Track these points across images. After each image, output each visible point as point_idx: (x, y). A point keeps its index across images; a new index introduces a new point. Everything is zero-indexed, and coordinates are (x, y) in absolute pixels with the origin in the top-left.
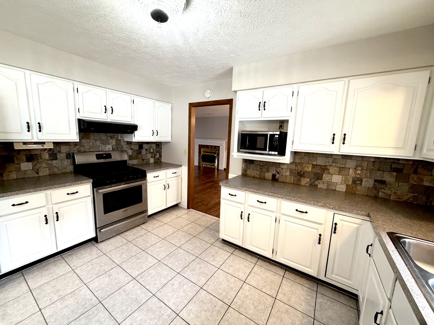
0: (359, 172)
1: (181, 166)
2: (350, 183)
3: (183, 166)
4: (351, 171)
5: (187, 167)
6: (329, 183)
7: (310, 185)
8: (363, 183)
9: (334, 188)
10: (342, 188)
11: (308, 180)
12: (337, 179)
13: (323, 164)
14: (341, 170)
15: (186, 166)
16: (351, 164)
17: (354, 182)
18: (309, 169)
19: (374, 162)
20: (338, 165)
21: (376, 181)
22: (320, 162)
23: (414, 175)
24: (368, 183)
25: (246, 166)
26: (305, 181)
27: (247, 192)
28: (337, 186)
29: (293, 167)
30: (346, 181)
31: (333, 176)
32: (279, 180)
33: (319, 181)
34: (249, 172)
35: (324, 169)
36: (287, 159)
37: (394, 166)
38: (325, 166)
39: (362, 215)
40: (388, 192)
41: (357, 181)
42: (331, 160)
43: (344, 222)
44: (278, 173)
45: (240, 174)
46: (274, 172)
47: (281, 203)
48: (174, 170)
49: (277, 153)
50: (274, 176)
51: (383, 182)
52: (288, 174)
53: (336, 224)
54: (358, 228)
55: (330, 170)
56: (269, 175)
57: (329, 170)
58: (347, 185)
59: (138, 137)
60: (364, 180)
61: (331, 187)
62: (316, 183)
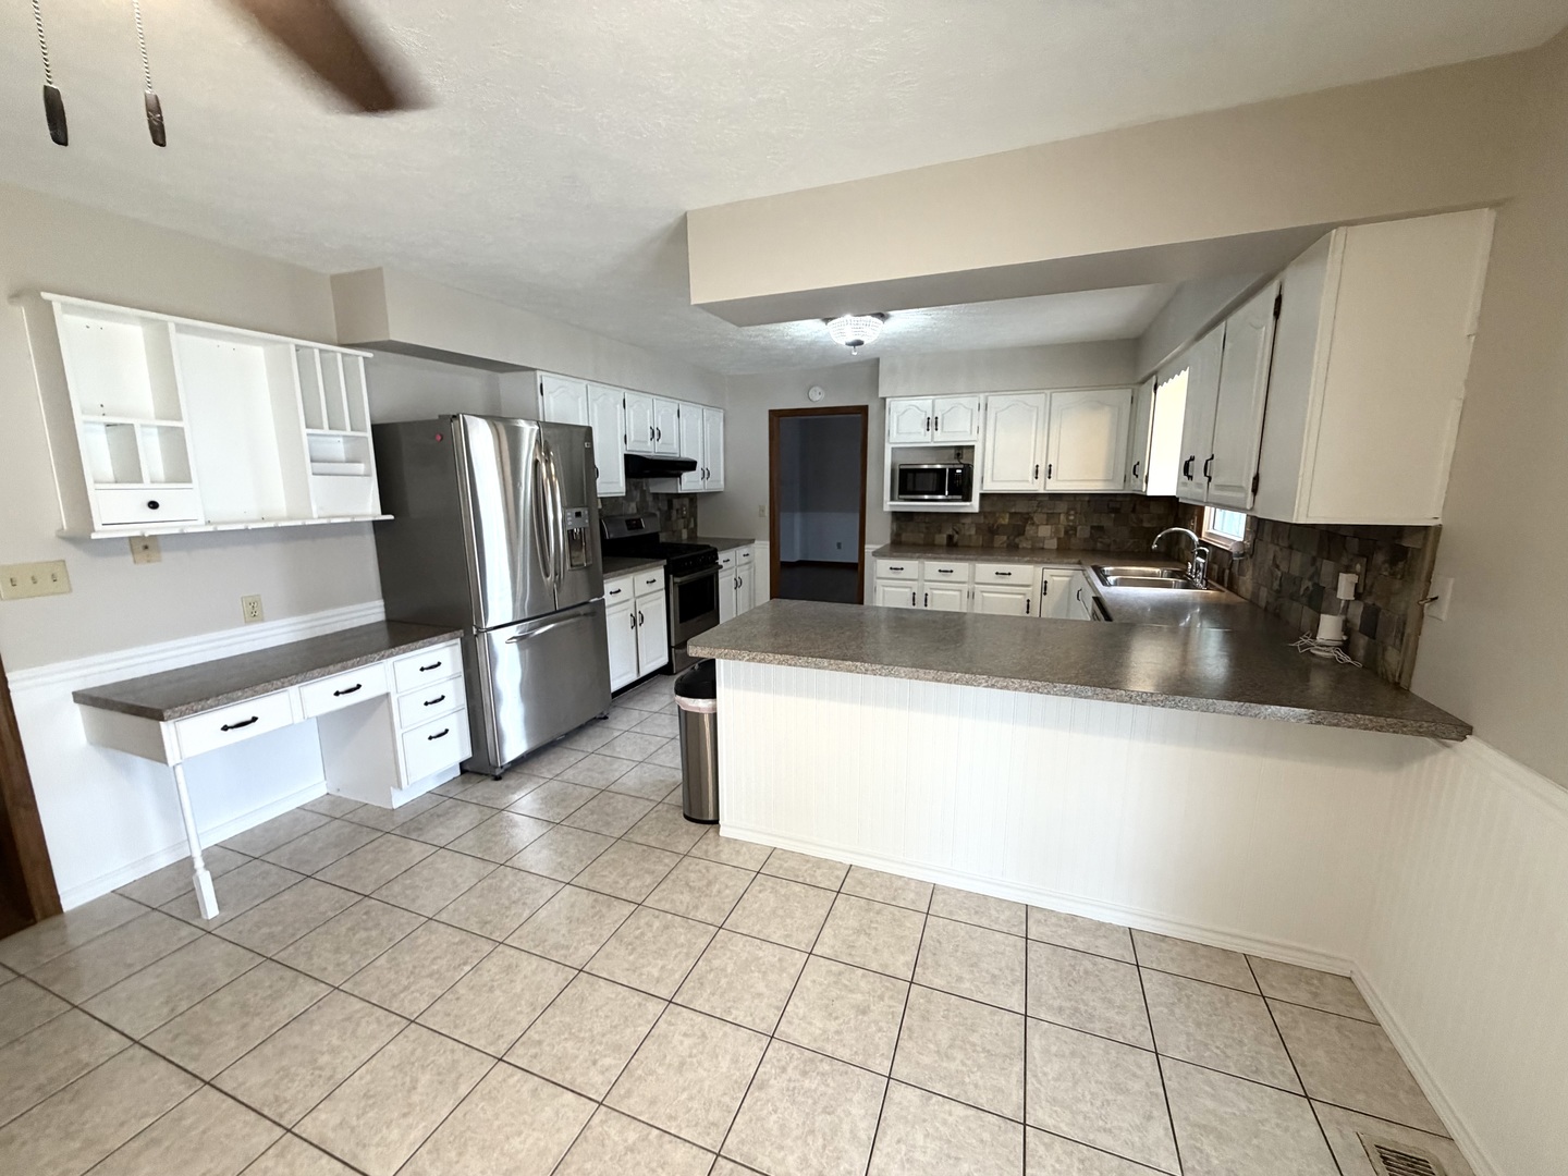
0: (1072, 518)
1: (752, 541)
2: (1062, 535)
3: (756, 542)
4: (1062, 517)
5: (768, 543)
6: (1035, 539)
7: (1008, 546)
8: (1078, 534)
9: (1041, 545)
10: (1052, 544)
11: (1005, 538)
12: (1045, 531)
13: (1025, 511)
14: (1051, 518)
15: (764, 540)
16: (1062, 507)
17: (1066, 532)
18: (1005, 520)
19: (1089, 501)
20: (1045, 510)
21: (1092, 527)
22: (1021, 508)
23: (1132, 515)
24: (1083, 532)
25: (899, 528)
26: (1001, 540)
27: (922, 560)
28: (1046, 542)
29: (982, 520)
30: (1057, 531)
31: (1040, 528)
32: (960, 544)
33: (1021, 538)
34: (904, 537)
35: (1027, 518)
36: (974, 505)
37: (1112, 505)
38: (1028, 513)
39: (1074, 563)
40: (1107, 541)
41: (1070, 531)
42: (1035, 503)
43: (1055, 578)
44: (957, 533)
45: (888, 541)
46: (950, 532)
47: (975, 566)
48: (744, 550)
49: (960, 497)
50: (950, 538)
51: (1100, 528)
52: (973, 532)
53: (1046, 582)
54: (1070, 581)
55: (1035, 519)
56: (942, 538)
57: (1032, 519)
58: (1059, 539)
59: (689, 482)
60: (1079, 528)
61: (1037, 545)
62: (1017, 540)
